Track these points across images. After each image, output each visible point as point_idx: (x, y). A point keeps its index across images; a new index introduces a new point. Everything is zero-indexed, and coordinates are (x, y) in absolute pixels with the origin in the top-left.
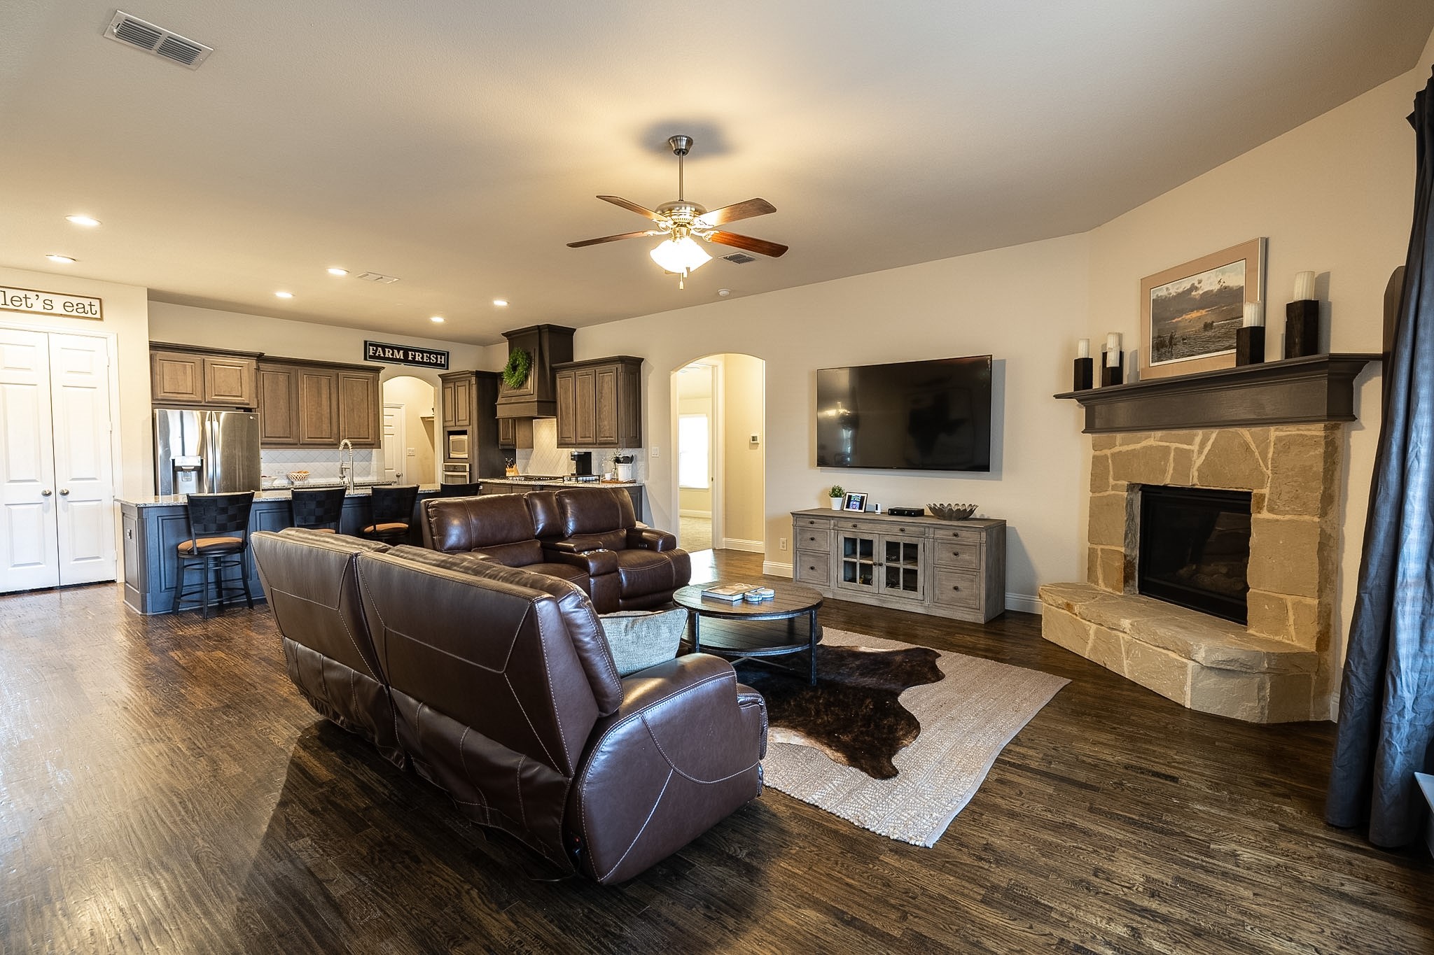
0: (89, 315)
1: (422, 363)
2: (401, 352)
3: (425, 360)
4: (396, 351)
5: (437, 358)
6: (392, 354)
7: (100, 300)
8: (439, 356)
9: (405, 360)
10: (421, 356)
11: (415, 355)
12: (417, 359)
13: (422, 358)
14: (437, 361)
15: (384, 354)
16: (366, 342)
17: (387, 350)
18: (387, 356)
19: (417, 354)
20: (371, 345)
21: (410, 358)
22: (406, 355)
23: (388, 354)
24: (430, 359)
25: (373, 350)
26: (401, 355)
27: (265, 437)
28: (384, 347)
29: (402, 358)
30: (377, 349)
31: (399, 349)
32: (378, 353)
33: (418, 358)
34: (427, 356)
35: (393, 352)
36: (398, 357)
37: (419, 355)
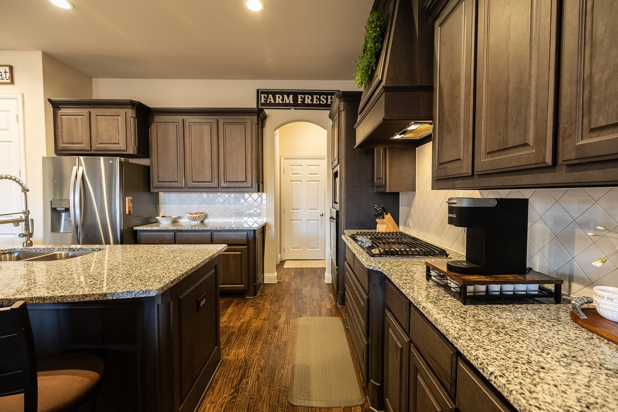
0: (5, 81)
1: (311, 106)
2: (291, 96)
3: (315, 102)
4: (285, 96)
5: (327, 99)
6: (282, 100)
7: (11, 68)
8: (329, 97)
9: (295, 105)
10: (310, 97)
11: (304, 99)
12: (306, 102)
13: (312, 100)
14: (327, 101)
15: (275, 100)
16: (258, 90)
17: (277, 96)
18: (277, 102)
19: (306, 96)
20: (263, 93)
21: (299, 102)
22: (295, 99)
23: (279, 100)
24: (320, 100)
25: (265, 97)
26: (290, 100)
27: (159, 182)
28: (274, 93)
29: (291, 102)
30: (268, 96)
31: (288, 93)
32: (269, 100)
33: (308, 101)
34: (317, 98)
35: (283, 97)
36: (288, 102)
37: (308, 98)
